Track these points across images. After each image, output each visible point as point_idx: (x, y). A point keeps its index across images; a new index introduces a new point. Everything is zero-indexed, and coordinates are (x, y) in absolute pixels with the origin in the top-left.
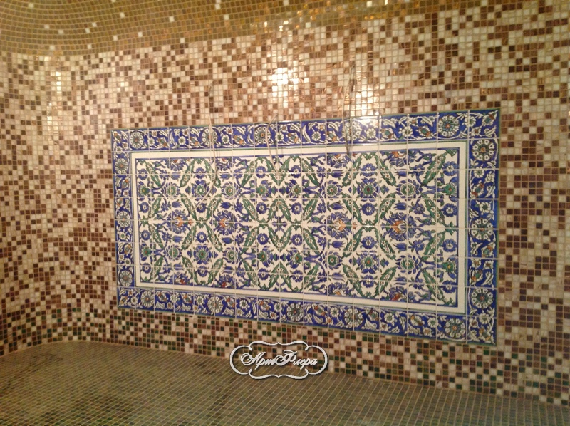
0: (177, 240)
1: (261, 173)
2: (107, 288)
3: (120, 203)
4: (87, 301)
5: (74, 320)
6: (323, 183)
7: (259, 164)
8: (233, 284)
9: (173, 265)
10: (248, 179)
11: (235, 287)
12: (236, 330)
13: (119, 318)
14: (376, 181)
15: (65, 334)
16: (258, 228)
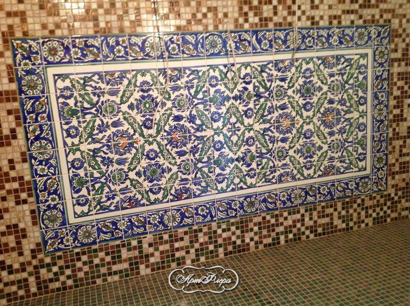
1: (214, 82)
3: (34, 131)
6: (272, 88)
7: (212, 73)
8: (191, 194)
9: (118, 190)
11: (193, 197)
12: (196, 236)
14: (314, 82)
16: (213, 136)
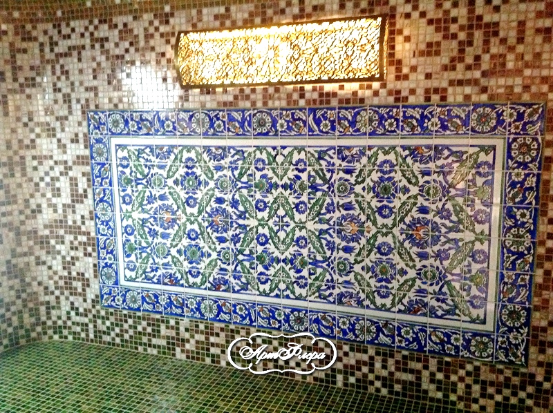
0: (165, 236)
1: (260, 165)
2: (88, 285)
3: (99, 194)
4: (67, 298)
5: (54, 318)
6: (332, 180)
7: (258, 155)
8: (229, 287)
9: (161, 263)
10: (245, 173)
11: (231, 291)
13: (103, 318)
14: (395, 180)
16: (257, 227)
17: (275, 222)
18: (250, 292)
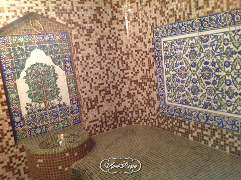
0: (183, 82)
1: (226, 42)
2: (155, 103)
3: (158, 64)
4: (148, 108)
5: (144, 116)
7: (225, 37)
8: (212, 107)
9: (181, 94)
10: (219, 47)
11: (213, 109)
12: (214, 132)
15: (141, 121)
16: (225, 76)
17: (235, 72)
18: (222, 110)
